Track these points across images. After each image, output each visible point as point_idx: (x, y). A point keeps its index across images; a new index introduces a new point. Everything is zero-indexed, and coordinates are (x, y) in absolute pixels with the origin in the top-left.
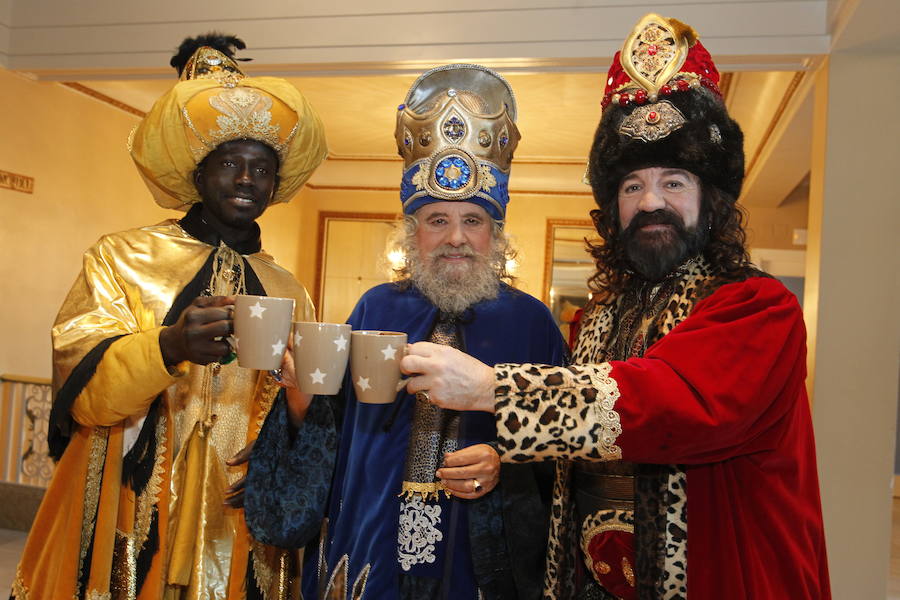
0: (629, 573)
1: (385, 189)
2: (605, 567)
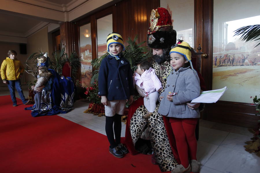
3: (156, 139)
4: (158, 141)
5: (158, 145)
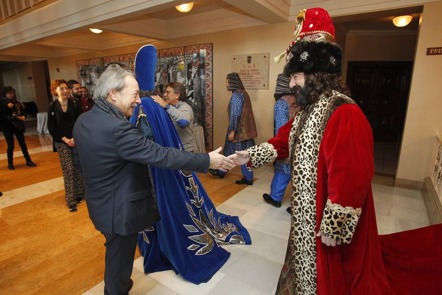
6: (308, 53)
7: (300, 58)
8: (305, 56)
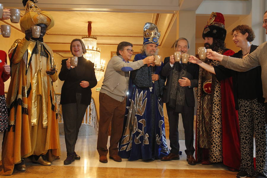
0: (210, 89)
1: (64, 43)
2: (207, 89)
3: (213, 135)
4: (215, 137)
5: (214, 140)
6: (217, 31)
7: (213, 32)
8: (215, 31)
